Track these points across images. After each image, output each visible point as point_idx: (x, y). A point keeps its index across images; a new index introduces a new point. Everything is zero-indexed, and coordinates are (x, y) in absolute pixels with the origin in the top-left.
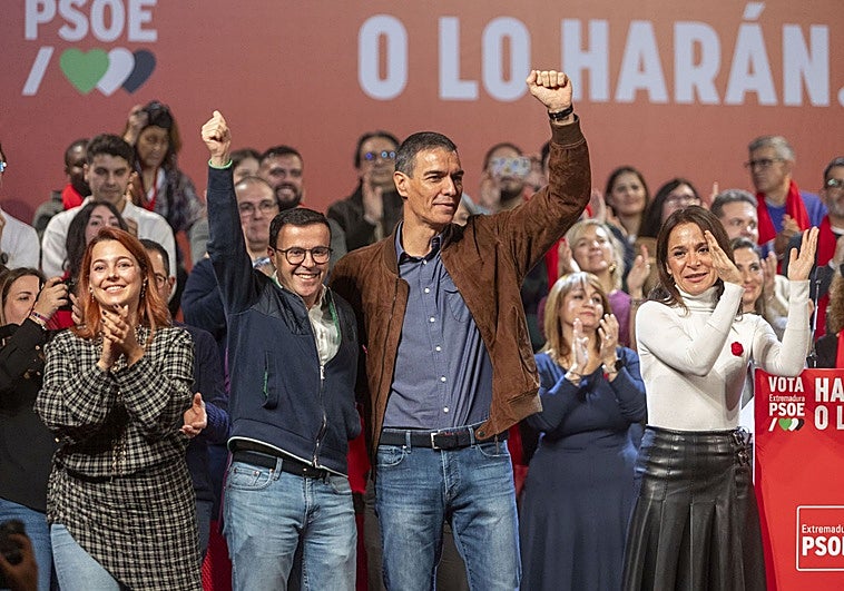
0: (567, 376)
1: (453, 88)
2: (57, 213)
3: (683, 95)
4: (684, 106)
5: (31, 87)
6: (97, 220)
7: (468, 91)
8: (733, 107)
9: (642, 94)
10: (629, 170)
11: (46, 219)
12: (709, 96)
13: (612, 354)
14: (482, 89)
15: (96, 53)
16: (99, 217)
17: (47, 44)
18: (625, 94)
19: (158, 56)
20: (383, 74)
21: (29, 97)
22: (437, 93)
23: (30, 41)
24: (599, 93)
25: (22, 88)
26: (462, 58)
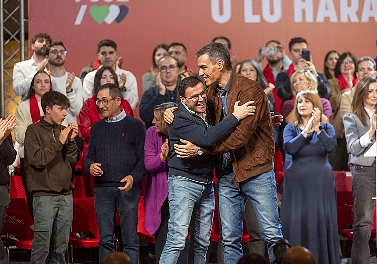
0: (303, 133)
1: (250, 18)
2: (90, 71)
3: (344, 19)
4: (344, 23)
5: (78, 22)
6: (105, 76)
7: (256, 19)
8: (364, 24)
9: (327, 19)
10: (335, 52)
11: (85, 73)
12: (354, 19)
13: (318, 124)
14: (262, 18)
15: (104, 7)
16: (105, 75)
17: (84, 4)
18: (320, 19)
19: (129, 8)
20: (221, 13)
21: (77, 26)
22: (244, 20)
23: (77, 3)
24: (310, 19)
25: (74, 22)
26: (253, 6)
